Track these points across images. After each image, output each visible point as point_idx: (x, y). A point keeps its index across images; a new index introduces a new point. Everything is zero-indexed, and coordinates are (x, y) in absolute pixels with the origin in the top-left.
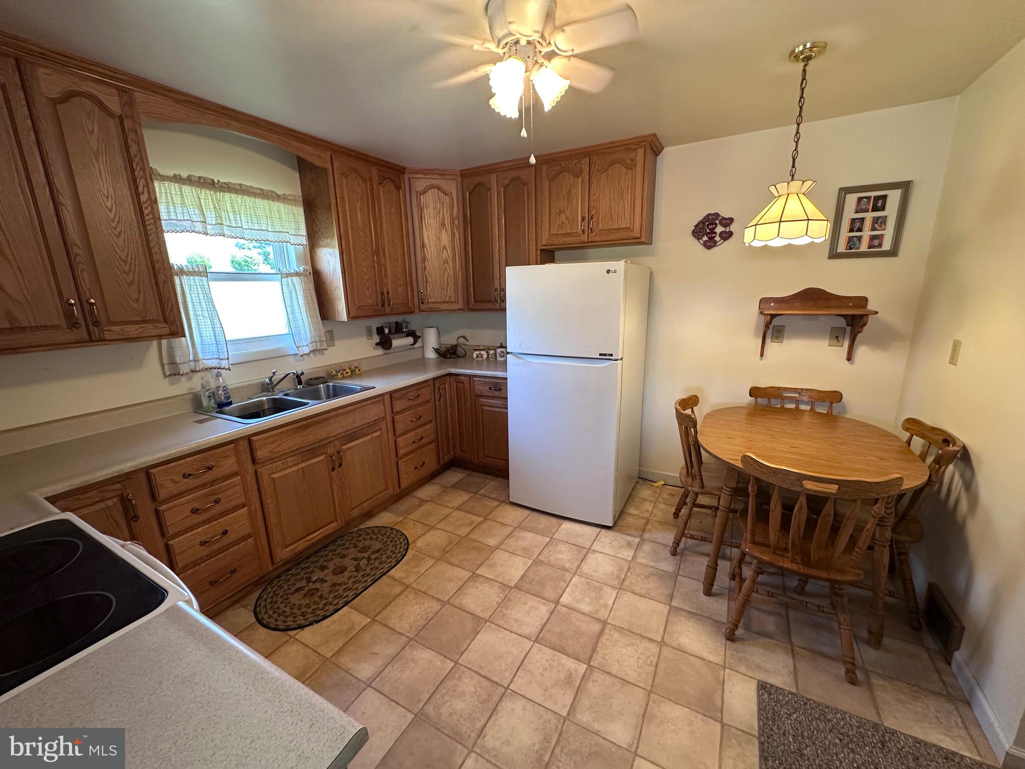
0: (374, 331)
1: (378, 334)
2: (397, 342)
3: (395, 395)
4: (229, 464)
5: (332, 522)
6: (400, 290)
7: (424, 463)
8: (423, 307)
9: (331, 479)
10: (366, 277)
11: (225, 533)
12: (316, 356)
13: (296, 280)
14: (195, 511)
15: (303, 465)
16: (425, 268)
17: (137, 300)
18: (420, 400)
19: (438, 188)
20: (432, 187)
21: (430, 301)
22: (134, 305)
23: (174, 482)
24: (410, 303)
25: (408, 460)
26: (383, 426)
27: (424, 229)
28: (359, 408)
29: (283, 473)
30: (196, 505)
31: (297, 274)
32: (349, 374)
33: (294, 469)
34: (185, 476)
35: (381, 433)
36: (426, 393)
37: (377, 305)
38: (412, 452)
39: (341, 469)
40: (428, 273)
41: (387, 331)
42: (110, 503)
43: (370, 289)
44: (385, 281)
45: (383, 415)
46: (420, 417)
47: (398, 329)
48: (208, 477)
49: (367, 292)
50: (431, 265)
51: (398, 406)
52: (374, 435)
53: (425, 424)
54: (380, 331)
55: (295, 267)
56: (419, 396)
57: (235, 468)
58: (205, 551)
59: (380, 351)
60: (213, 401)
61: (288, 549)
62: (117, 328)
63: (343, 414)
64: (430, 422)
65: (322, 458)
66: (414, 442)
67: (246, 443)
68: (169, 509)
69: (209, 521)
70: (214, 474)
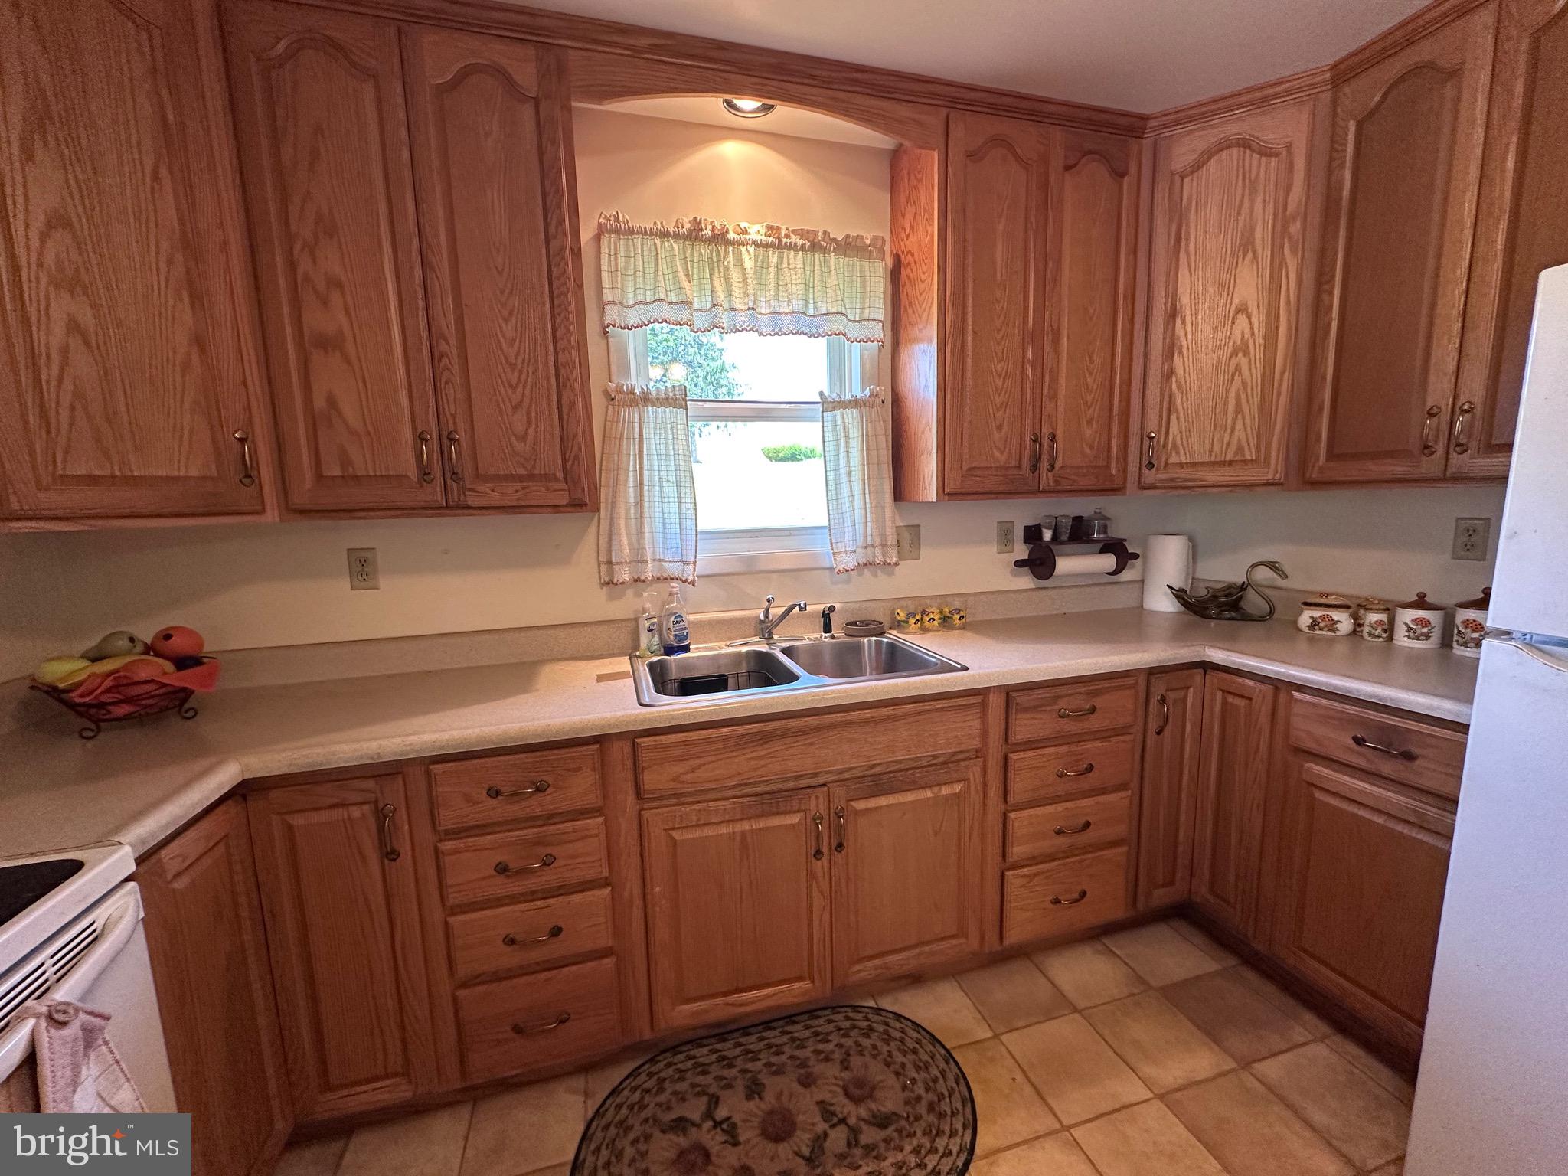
0: (1019, 533)
1: (1027, 540)
2: (1066, 565)
3: (1021, 698)
4: (581, 787)
5: (800, 979)
6: (1088, 432)
7: (1083, 894)
8: (1150, 476)
9: (812, 876)
10: (998, 400)
11: (556, 932)
12: (866, 575)
13: (851, 415)
14: (502, 869)
15: (746, 826)
16: (1171, 372)
17: (523, 438)
18: (1094, 723)
21: (1173, 460)
22: (519, 446)
23: (468, 799)
24: (1113, 465)
25: (1036, 875)
26: (974, 773)
27: (1183, 272)
28: (911, 715)
29: (697, 833)
30: (505, 859)
31: (855, 403)
32: (936, 623)
33: (724, 830)
34: (494, 792)
35: (966, 789)
36: (1118, 707)
37: (1019, 467)
38: (1051, 858)
39: (839, 858)
40: (1179, 388)
41: (1047, 535)
42: (356, 812)
43: (1005, 429)
44: (1049, 406)
45: (976, 743)
46: (1090, 768)
47: (1078, 533)
48: (535, 805)
49: (996, 435)
50: (1189, 363)
51: (1025, 727)
52: (945, 791)
53: (1103, 791)
54: (1032, 534)
55: (856, 389)
56: (1093, 710)
57: (592, 799)
58: (511, 958)
59: (1026, 581)
60: (656, 639)
61: (687, 1007)
62: (486, 488)
63: (865, 723)
64: (1122, 787)
65: (795, 819)
66: (1059, 832)
67: (627, 748)
68: (456, 851)
69: (532, 896)
70: (549, 802)
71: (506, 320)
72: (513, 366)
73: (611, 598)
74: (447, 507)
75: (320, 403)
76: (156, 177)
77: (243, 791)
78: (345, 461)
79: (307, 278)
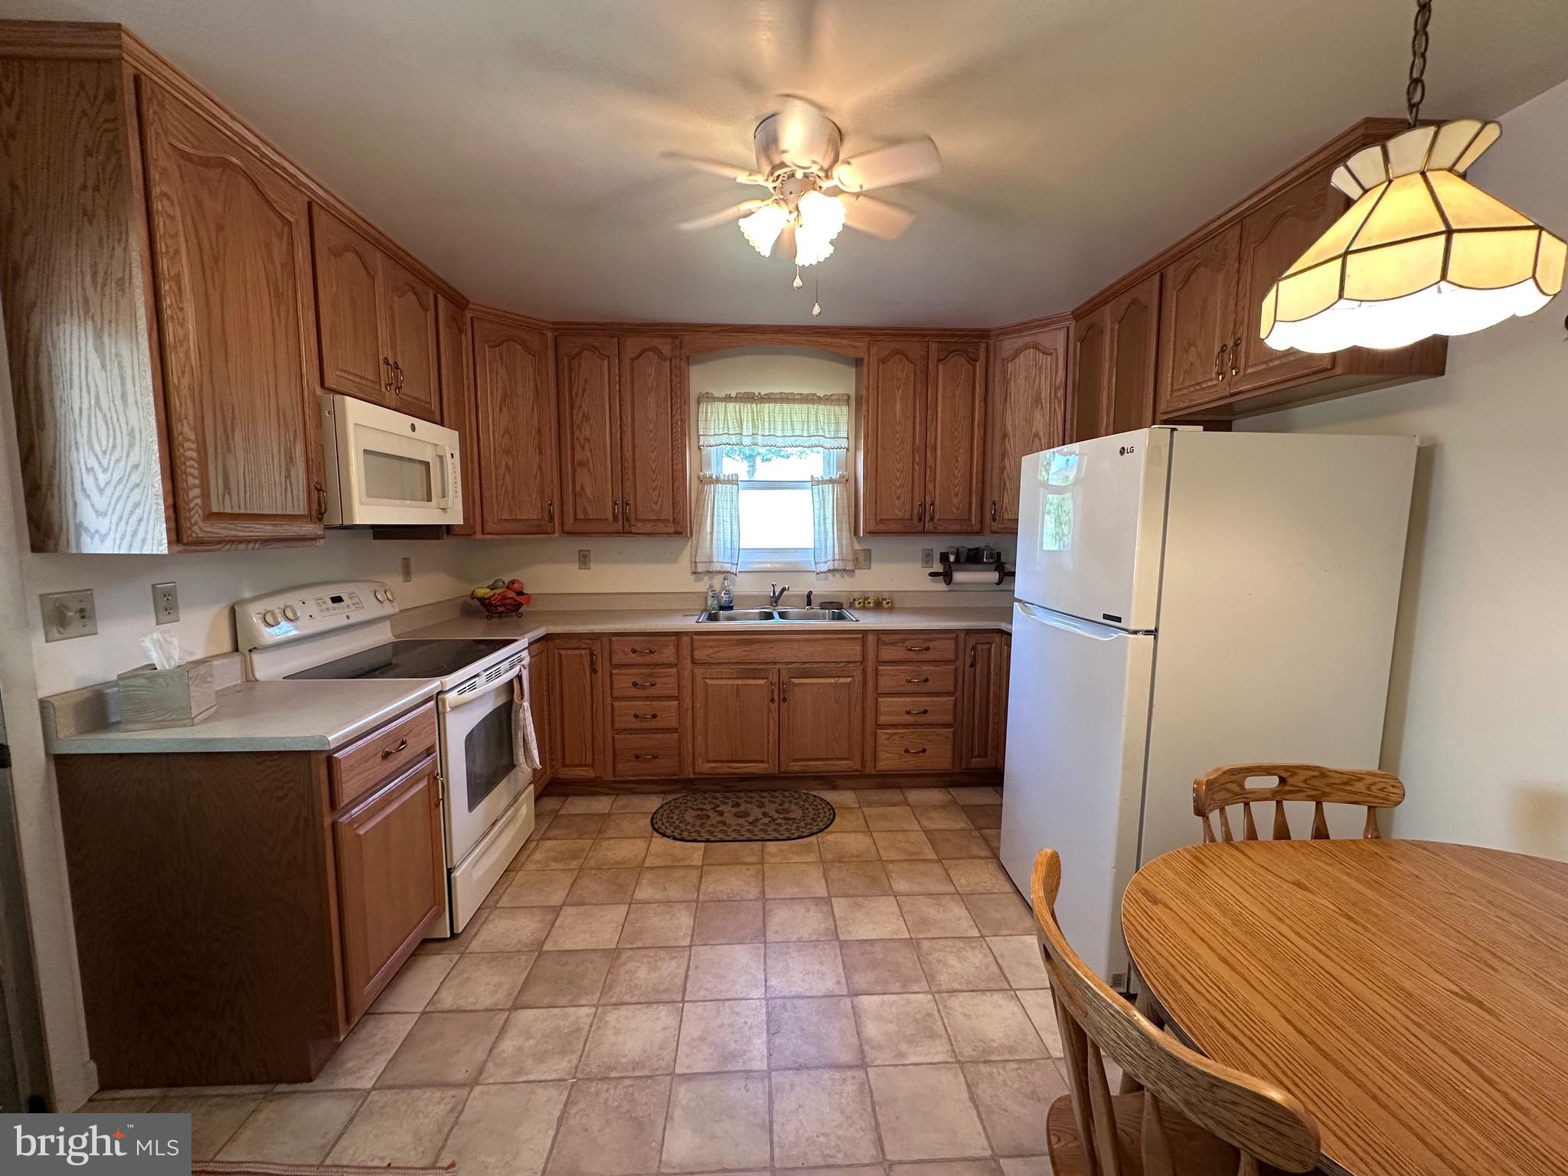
0: (937, 556)
1: (941, 561)
2: (959, 576)
3: (883, 637)
4: (668, 654)
5: (762, 762)
6: (955, 500)
7: (924, 751)
8: (995, 526)
9: (770, 711)
10: (898, 484)
11: (654, 716)
12: (834, 576)
13: (828, 488)
14: (635, 684)
15: (739, 682)
16: (1004, 468)
17: (656, 503)
18: (928, 656)
19: (1036, 348)
20: (1026, 347)
21: (1006, 517)
22: (654, 507)
23: (624, 652)
24: (973, 519)
25: (895, 734)
26: (858, 673)
29: (717, 682)
30: (637, 680)
31: (831, 481)
32: (871, 605)
33: (729, 682)
34: (634, 651)
35: (854, 681)
36: (943, 649)
37: (911, 519)
38: (905, 726)
39: (784, 705)
40: (1008, 476)
41: (952, 558)
42: (583, 652)
43: (902, 498)
44: (930, 487)
45: (860, 658)
46: (926, 680)
47: (973, 558)
48: (650, 659)
49: (897, 502)
50: (1013, 463)
51: (887, 654)
52: (842, 680)
53: (938, 694)
54: (944, 557)
55: (835, 476)
56: (927, 649)
57: (673, 660)
58: (637, 725)
59: (940, 586)
60: (716, 602)
61: (709, 765)
62: (640, 525)
63: (798, 641)
64: (949, 694)
65: (762, 682)
66: (908, 713)
67: (689, 640)
68: (619, 674)
69: (646, 698)
70: (654, 658)
71: (652, 452)
72: (654, 472)
73: (697, 580)
74: (624, 533)
75: (578, 488)
76: (533, 407)
77: (547, 638)
78: (585, 512)
79: (577, 438)
